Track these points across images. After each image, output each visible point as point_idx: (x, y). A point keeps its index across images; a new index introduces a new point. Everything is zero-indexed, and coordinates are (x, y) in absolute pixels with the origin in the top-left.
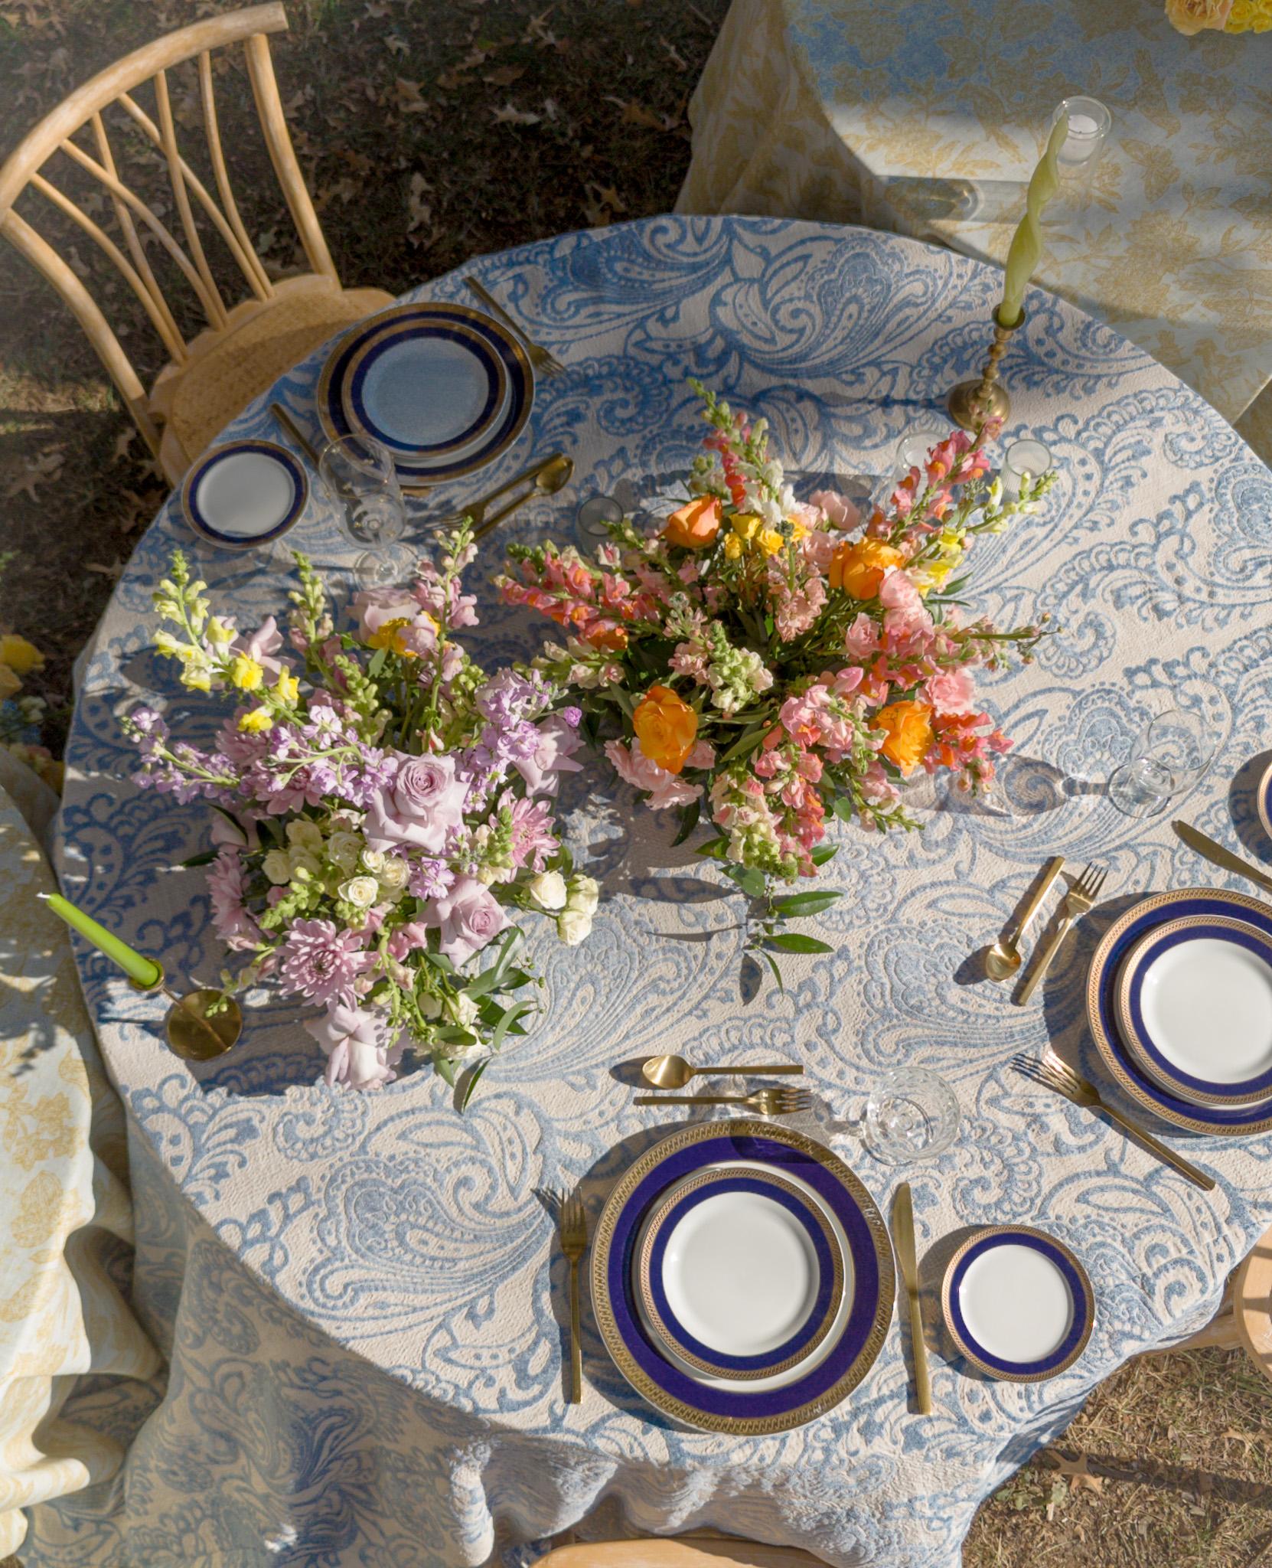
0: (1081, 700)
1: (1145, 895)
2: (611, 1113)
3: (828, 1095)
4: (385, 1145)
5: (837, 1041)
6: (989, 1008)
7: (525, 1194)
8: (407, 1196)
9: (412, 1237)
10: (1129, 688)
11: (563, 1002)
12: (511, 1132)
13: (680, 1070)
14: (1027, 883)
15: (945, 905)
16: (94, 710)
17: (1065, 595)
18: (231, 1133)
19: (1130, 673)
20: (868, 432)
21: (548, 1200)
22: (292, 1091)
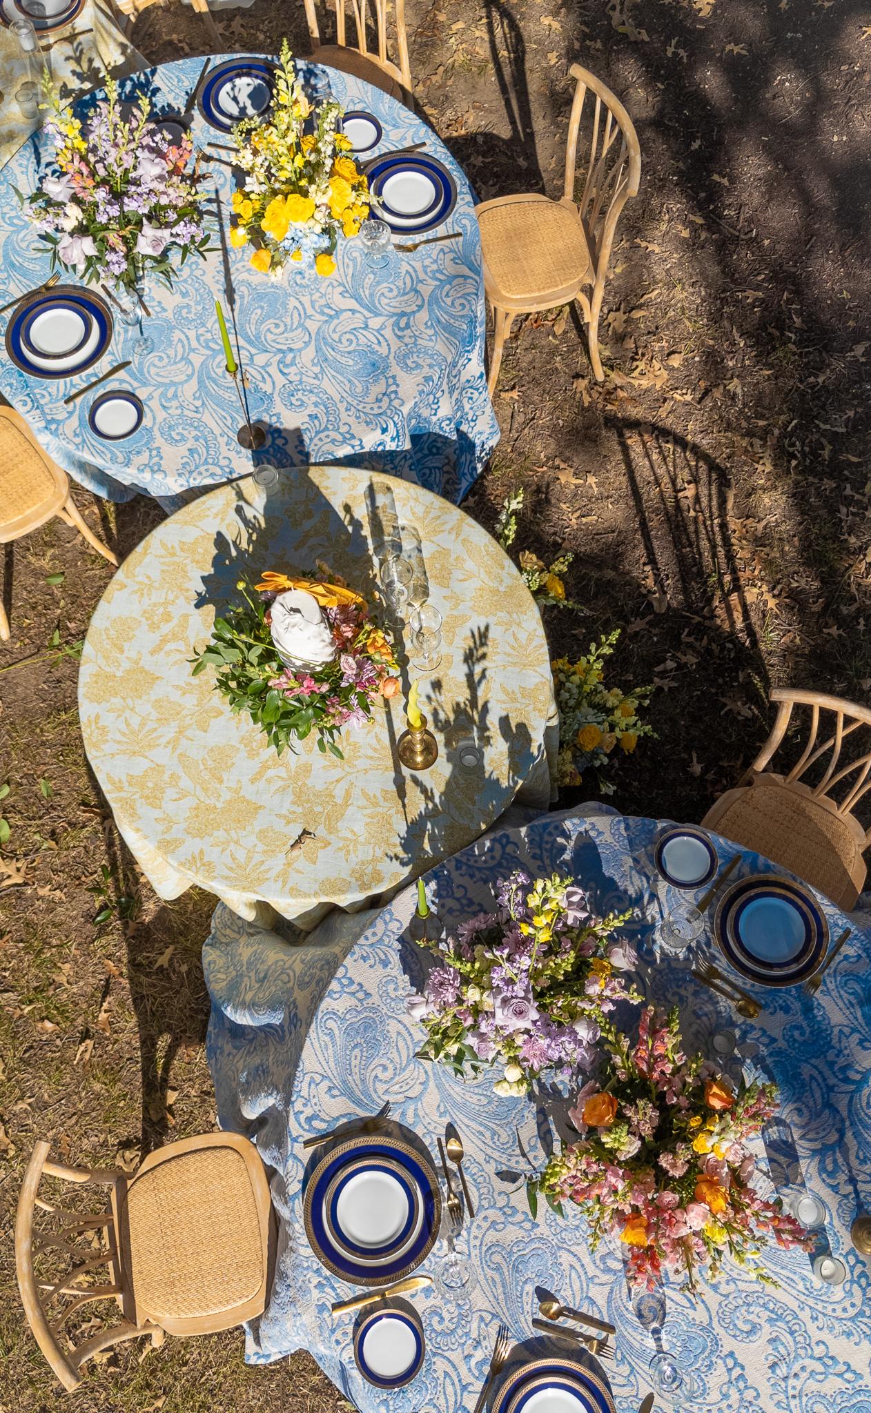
0: (708, 1329)
1: (607, 1385)
2: (431, 1128)
3: (464, 1233)
4: (393, 1027)
5: (491, 1232)
6: (527, 1308)
7: (386, 1098)
8: (373, 1045)
9: (357, 1051)
10: (722, 1355)
11: (476, 1090)
12: (411, 1083)
13: (457, 1157)
14: (597, 1316)
15: (574, 1275)
16: (556, 828)
17: (767, 1309)
18: (383, 957)
19: (731, 1354)
20: (831, 1174)
21: (385, 1109)
22: (407, 977)
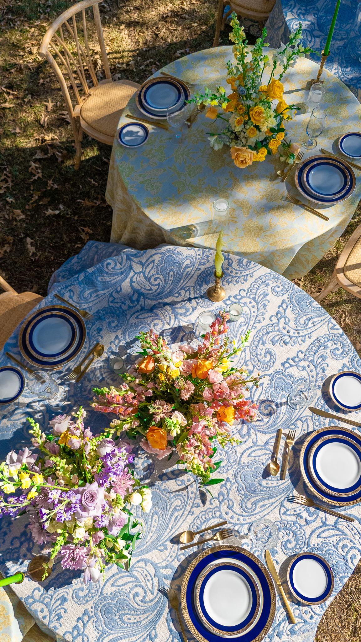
0: (272, 377)
1: (309, 434)
2: (174, 555)
3: (236, 528)
4: (108, 590)
5: (234, 509)
6: (275, 484)
7: (156, 592)
8: (121, 605)
9: (125, 618)
10: (284, 369)
11: (149, 523)
12: (146, 573)
13: (191, 535)
14: (274, 440)
15: (253, 454)
17: (258, 345)
18: (59, 602)
19: (283, 364)
20: (187, 311)
21: (163, 591)
22: (74, 581)
